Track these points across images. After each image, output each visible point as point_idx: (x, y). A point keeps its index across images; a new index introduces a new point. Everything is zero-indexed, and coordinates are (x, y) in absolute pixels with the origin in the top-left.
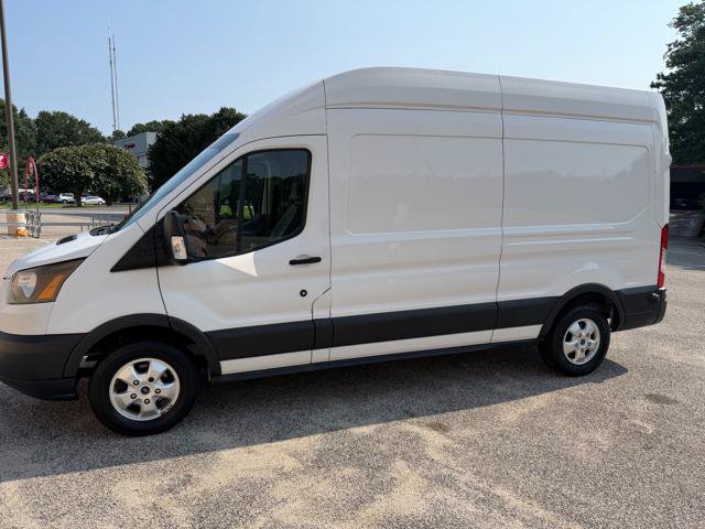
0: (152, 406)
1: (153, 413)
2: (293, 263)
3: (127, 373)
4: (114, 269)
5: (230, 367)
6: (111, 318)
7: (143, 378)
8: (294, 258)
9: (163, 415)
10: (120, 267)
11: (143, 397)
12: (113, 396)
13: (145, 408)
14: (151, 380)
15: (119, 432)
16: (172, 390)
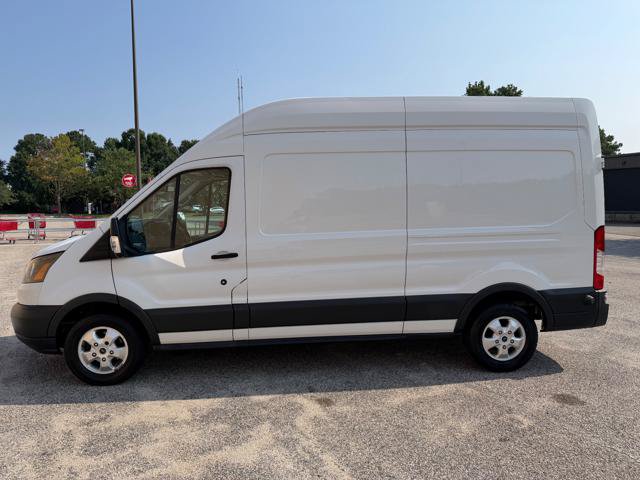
0: (107, 363)
1: (108, 369)
2: (214, 257)
3: (90, 336)
4: (81, 261)
5: (166, 338)
6: (76, 296)
7: (101, 341)
8: (215, 253)
9: (116, 371)
10: (86, 258)
11: (101, 356)
12: (81, 352)
13: (103, 364)
14: (107, 343)
15: (84, 381)
16: (123, 353)
